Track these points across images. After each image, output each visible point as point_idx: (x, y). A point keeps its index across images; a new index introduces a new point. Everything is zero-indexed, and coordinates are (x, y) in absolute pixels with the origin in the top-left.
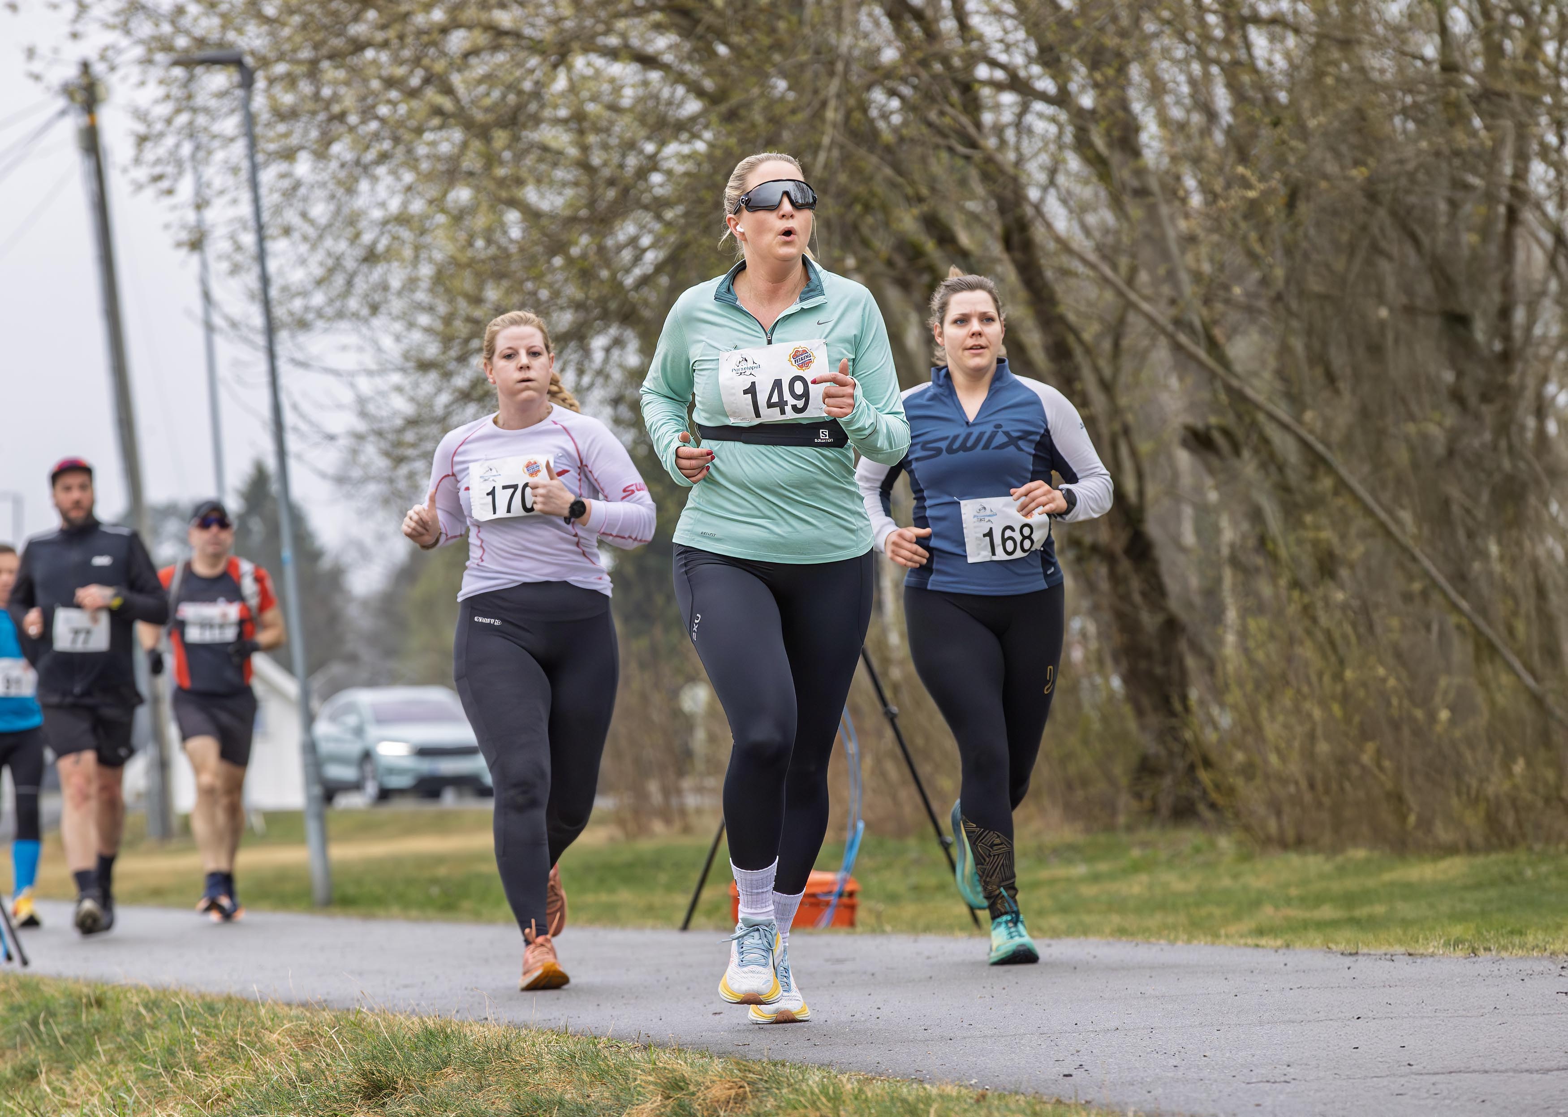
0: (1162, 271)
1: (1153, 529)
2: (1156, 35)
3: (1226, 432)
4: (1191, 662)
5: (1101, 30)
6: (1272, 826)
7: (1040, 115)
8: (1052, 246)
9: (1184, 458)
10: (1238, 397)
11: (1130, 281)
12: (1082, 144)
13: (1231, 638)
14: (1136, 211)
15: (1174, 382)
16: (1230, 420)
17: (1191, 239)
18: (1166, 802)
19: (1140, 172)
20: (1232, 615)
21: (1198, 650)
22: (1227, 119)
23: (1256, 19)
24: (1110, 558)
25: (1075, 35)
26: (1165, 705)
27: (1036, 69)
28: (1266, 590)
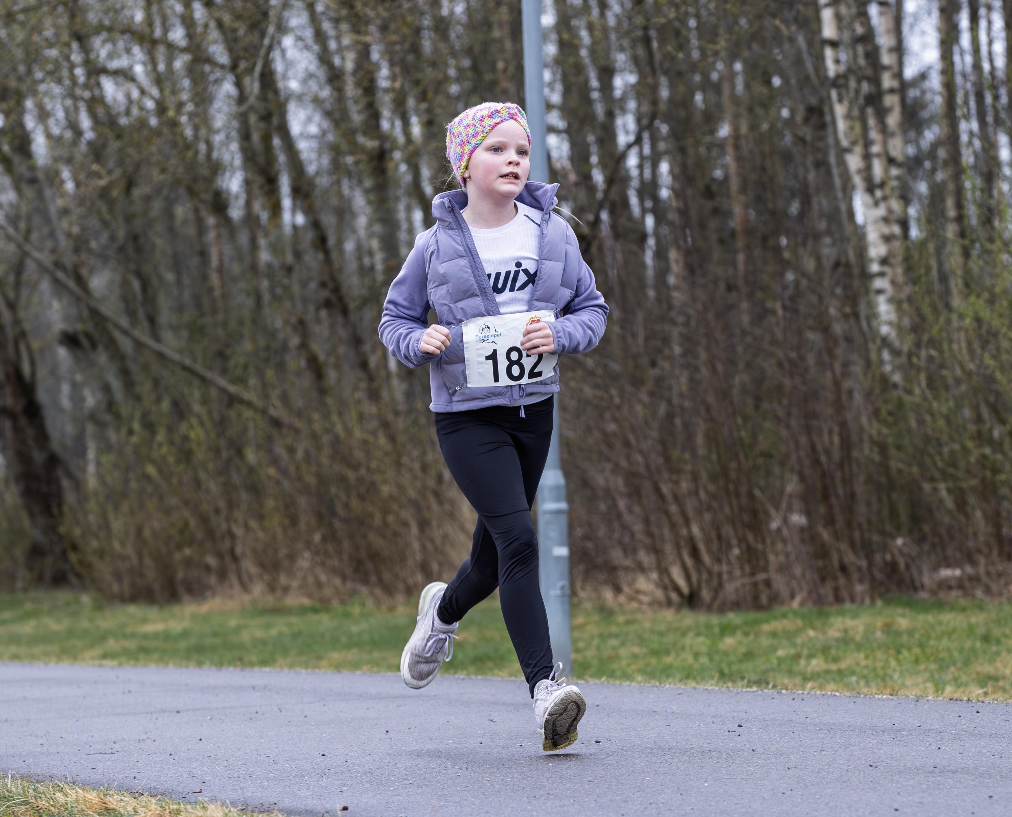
0: (46, 231)
1: (42, 396)
2: (42, 81)
3: (88, 336)
4: (65, 483)
5: (7, 76)
6: (116, 588)
9: (62, 353)
10: (95, 313)
11: (27, 238)
13: (91, 468)
14: (29, 192)
15: (55, 303)
16: (90, 327)
17: (65, 212)
18: (48, 574)
19: (32, 168)
20: (91, 453)
21: (70, 475)
22: (89, 135)
23: (104, 71)
24: (12, 415)
26: (47, 511)
28: (112, 436)
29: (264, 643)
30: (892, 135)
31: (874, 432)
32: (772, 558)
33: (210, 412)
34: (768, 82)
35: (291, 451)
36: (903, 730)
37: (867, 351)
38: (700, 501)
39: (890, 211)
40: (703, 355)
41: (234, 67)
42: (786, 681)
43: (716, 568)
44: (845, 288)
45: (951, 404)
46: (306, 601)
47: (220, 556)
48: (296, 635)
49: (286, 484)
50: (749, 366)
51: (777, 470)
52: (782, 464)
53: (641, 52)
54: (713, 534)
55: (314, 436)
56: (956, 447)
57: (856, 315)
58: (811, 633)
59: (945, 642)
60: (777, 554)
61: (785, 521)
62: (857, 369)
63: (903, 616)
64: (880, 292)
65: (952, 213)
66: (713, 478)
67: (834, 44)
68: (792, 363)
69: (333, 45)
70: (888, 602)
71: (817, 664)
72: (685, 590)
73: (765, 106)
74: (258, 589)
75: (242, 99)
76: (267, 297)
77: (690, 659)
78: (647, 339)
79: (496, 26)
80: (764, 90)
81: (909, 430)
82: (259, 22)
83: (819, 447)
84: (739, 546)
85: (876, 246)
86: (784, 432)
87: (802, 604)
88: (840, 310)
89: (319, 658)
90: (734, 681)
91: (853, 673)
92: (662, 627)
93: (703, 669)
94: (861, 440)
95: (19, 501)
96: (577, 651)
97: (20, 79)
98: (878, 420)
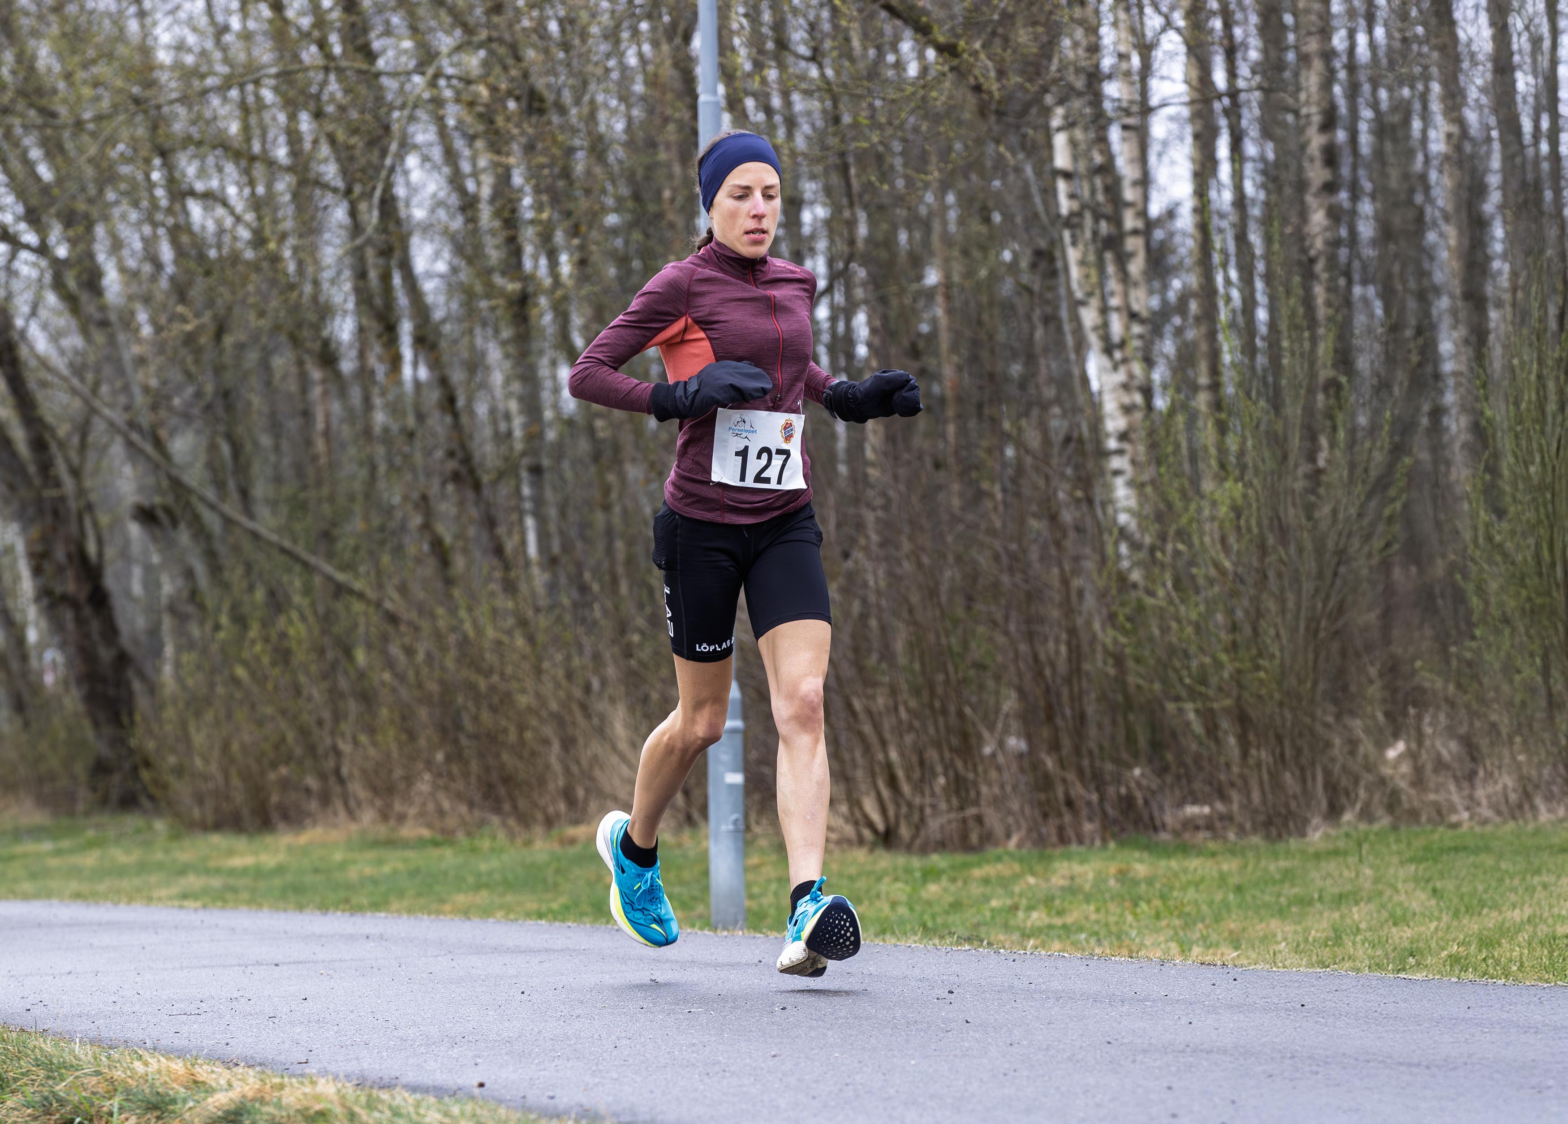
0: (119, 384)
1: (110, 582)
2: (117, 203)
3: (167, 510)
4: (137, 686)
5: (74, 197)
6: (196, 813)
7: (26, 263)
8: (33, 363)
9: (135, 530)
10: (177, 484)
11: (95, 390)
12: (58, 285)
13: (168, 669)
14: (99, 337)
15: (128, 470)
16: (169, 500)
17: (141, 361)
18: (115, 795)
19: (103, 308)
20: (169, 650)
21: (143, 677)
22: (170, 269)
23: (192, 193)
24: (74, 604)
25: (53, 201)
26: (116, 719)
27: (23, 226)
28: (195, 631)
29: (375, 882)
30: (1136, 284)
31: (1108, 641)
32: (984, 789)
33: (313, 604)
34: (987, 220)
35: (410, 652)
36: (1146, 999)
37: (1102, 544)
38: (900, 721)
39: (1131, 376)
40: (907, 546)
41: (348, 192)
42: (1002, 937)
43: (917, 801)
44: (1076, 467)
45: (1202, 608)
46: (426, 833)
47: (323, 777)
48: (414, 873)
49: (404, 693)
50: (959, 559)
51: (990, 684)
52: (997, 678)
53: (835, 179)
54: (915, 759)
55: (438, 636)
56: (1207, 660)
57: (1090, 501)
58: (1031, 880)
59: (1191, 894)
60: (989, 784)
61: (1001, 744)
62: (1089, 565)
63: (1141, 861)
64: (1117, 473)
65: (1204, 380)
66: (916, 691)
67: (1067, 175)
68: (1013, 557)
69: (466, 167)
70: (1122, 844)
71: (1038, 917)
72: (881, 826)
73: (984, 249)
74: (368, 816)
75: (356, 227)
76: (382, 468)
77: (886, 908)
78: (839, 525)
79: (662, 148)
80: (984, 229)
81: (1151, 639)
82: (380, 138)
83: (1042, 657)
84: (946, 775)
85: (1113, 418)
86: (1001, 639)
87: (1019, 846)
88: (1071, 494)
89: (442, 901)
90: (942, 937)
91: (1081, 929)
92: (853, 870)
93: (902, 922)
94: (1094, 651)
95: (81, 707)
96: (751, 897)
97: (91, 201)
98: (1114, 626)
